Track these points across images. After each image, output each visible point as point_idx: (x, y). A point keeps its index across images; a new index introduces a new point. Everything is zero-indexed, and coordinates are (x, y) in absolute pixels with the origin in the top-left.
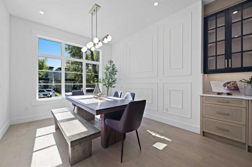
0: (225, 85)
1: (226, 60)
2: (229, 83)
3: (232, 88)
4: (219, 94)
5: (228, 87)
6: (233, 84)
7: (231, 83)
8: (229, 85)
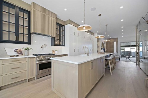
0: (15, 51)
1: (16, 36)
2: (17, 50)
3: (19, 52)
4: (12, 56)
5: (17, 52)
6: (19, 50)
7: (18, 50)
8: (17, 51)
